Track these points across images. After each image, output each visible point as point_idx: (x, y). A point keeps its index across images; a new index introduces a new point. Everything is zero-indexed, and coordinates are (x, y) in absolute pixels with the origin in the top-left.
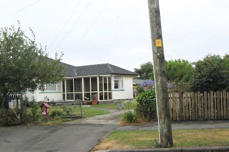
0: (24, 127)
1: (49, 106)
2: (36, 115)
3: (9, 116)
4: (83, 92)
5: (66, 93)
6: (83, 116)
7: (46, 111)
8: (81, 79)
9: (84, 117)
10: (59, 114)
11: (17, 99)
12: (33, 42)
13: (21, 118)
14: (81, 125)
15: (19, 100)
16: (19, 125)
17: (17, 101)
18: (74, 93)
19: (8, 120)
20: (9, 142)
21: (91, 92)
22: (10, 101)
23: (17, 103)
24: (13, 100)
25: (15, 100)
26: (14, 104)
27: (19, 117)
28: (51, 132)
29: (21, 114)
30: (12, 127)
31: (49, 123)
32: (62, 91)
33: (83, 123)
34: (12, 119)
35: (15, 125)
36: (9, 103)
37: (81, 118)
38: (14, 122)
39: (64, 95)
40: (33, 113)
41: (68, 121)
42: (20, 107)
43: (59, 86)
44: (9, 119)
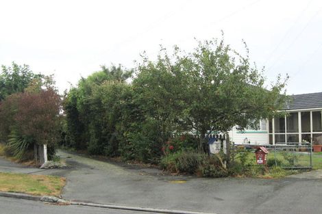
0: (234, 180)
1: (267, 152)
2: (246, 164)
3: (211, 163)
4: (300, 133)
5: (274, 134)
6: (314, 168)
7: (263, 159)
8: (297, 113)
9: (314, 170)
10: (279, 163)
11: (222, 140)
12: (245, 61)
13: (227, 167)
14: (316, 180)
15: (225, 142)
16: (225, 176)
17: (222, 143)
18: (286, 133)
19: (211, 169)
20: (221, 200)
21: (312, 133)
22: (212, 143)
23: (222, 146)
24: (215, 142)
25: (219, 142)
26: (217, 147)
27: (225, 166)
28: (276, 189)
29: (227, 162)
30: (217, 180)
31: (267, 175)
32: (268, 130)
33: (317, 177)
34: (216, 168)
35: (221, 176)
36: (210, 145)
37: (310, 169)
38: (219, 173)
39: (271, 137)
40: (241, 160)
41: (293, 173)
42: (225, 151)
43: (263, 124)
44: (213, 167)
